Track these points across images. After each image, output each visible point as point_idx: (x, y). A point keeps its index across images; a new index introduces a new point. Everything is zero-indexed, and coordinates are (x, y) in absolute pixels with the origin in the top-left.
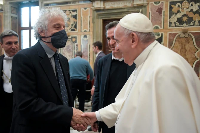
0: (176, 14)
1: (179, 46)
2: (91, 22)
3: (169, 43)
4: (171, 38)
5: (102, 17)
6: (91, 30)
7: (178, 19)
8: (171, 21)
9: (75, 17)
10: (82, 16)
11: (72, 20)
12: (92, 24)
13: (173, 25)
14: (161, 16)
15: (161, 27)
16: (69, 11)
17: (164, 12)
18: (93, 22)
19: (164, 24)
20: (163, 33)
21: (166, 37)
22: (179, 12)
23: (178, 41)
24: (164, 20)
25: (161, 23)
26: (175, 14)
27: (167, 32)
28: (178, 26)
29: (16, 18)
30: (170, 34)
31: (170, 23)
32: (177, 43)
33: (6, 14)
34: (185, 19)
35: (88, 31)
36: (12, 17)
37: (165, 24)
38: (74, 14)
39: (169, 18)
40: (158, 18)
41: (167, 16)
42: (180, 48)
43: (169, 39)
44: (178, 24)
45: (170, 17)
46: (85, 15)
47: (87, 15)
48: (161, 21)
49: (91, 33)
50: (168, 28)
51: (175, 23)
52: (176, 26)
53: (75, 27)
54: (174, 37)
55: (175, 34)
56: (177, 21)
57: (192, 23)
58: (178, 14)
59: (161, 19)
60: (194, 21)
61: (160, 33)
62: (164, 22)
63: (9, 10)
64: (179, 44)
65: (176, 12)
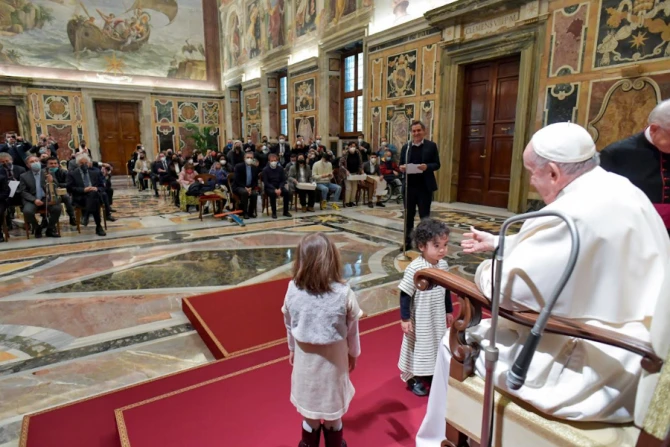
0: (617, 30)
1: (617, 114)
2: (438, 72)
3: (591, 108)
4: (598, 94)
5: (457, 59)
6: (437, 90)
7: (620, 42)
8: (601, 52)
9: (412, 66)
10: (424, 63)
11: (408, 72)
12: (439, 78)
13: (606, 59)
14: (579, 40)
15: (575, 69)
16: (404, 55)
17: (586, 29)
18: (442, 74)
19: (582, 60)
20: (579, 83)
21: (587, 94)
22: (624, 23)
23: (617, 101)
24: (584, 51)
25: (576, 60)
26: (612, 32)
27: (588, 81)
28: (618, 62)
29: (338, 77)
30: (595, 84)
31: (599, 56)
32: (613, 105)
33: (322, 74)
34: (639, 40)
35: (432, 92)
36: (330, 77)
37: (586, 59)
38: (411, 59)
39: (598, 44)
40: (571, 46)
41: (592, 39)
42: (620, 118)
43: (593, 98)
44: (618, 56)
45: (600, 42)
46: (428, 60)
47: (432, 60)
48: (578, 55)
49: (437, 96)
50: (593, 68)
51: (611, 54)
52: (612, 62)
53: (413, 86)
54: (605, 92)
55: (608, 85)
56: (616, 50)
57: (657, 50)
58: (623, 29)
59: (578, 48)
60: (663, 43)
61: (572, 85)
62: (583, 56)
63: (327, 66)
64: (618, 108)
65: (617, 26)
